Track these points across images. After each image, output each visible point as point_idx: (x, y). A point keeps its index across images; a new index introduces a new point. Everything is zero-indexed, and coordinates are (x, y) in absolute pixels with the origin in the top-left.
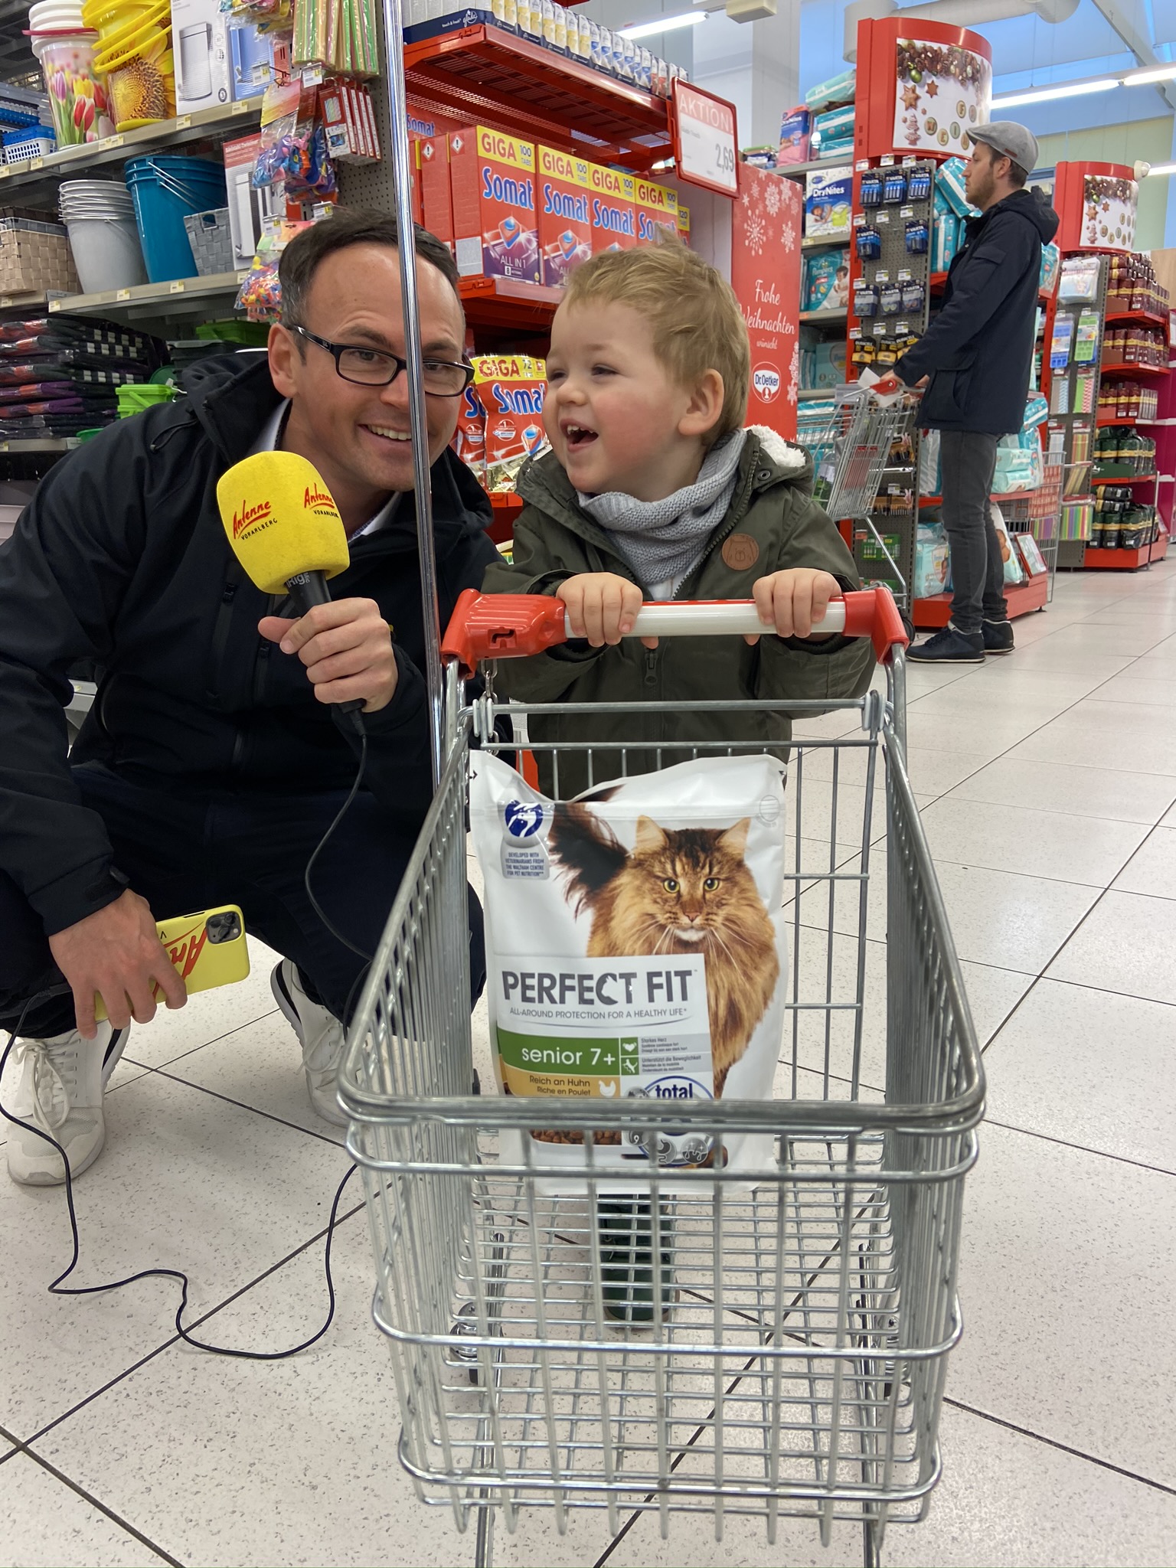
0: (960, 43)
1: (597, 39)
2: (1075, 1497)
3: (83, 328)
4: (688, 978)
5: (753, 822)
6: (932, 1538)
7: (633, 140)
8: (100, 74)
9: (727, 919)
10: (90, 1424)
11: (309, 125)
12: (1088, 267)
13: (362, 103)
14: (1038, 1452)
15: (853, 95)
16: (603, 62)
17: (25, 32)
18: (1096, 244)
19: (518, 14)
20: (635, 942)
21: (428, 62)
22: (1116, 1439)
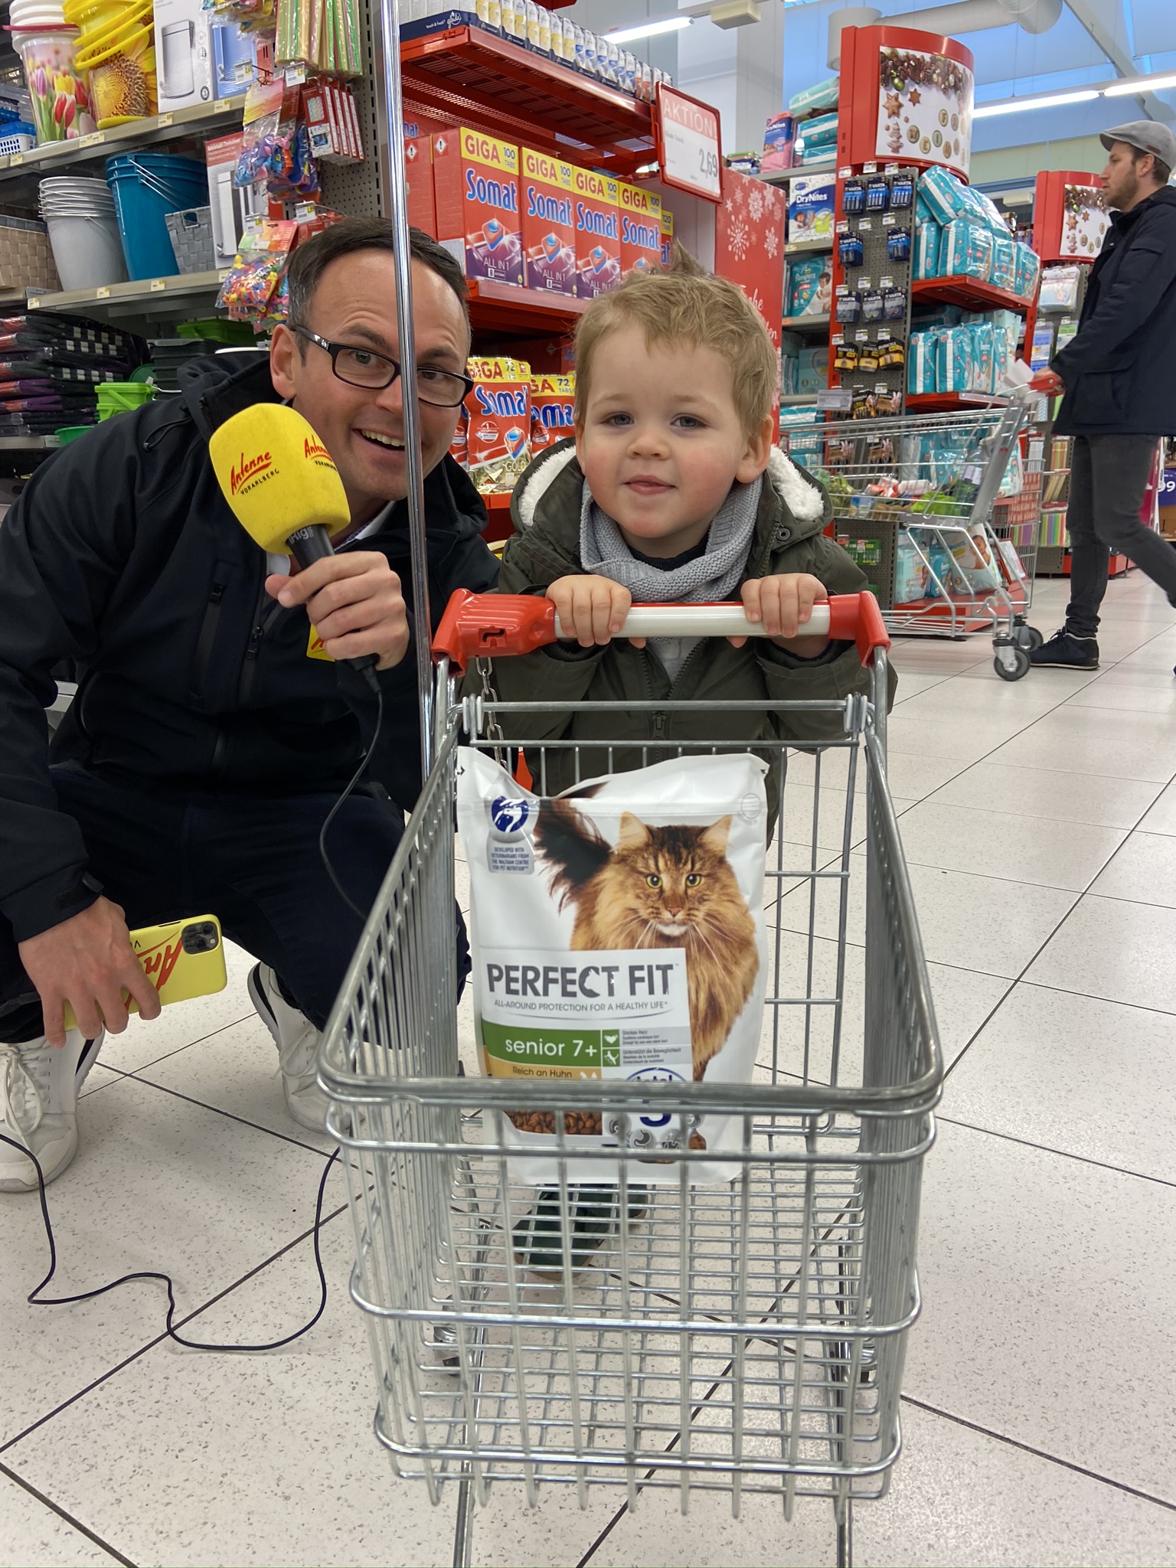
0: (943, 52)
1: (581, 42)
2: (1050, 1503)
3: (62, 326)
4: (669, 972)
5: (735, 819)
6: (908, 1545)
7: (617, 144)
8: (81, 71)
9: (708, 915)
10: (60, 1435)
11: (292, 125)
12: (1068, 276)
13: (346, 104)
14: (1014, 1458)
15: (837, 102)
16: (587, 65)
17: (6, 27)
18: (1077, 253)
19: (502, 16)
20: (618, 936)
21: (412, 63)
22: (1092, 1444)
